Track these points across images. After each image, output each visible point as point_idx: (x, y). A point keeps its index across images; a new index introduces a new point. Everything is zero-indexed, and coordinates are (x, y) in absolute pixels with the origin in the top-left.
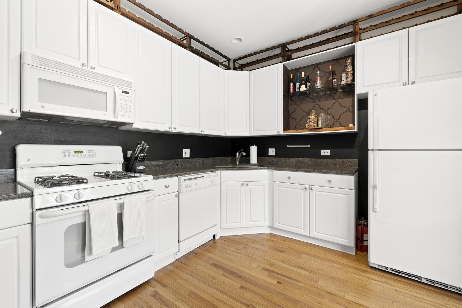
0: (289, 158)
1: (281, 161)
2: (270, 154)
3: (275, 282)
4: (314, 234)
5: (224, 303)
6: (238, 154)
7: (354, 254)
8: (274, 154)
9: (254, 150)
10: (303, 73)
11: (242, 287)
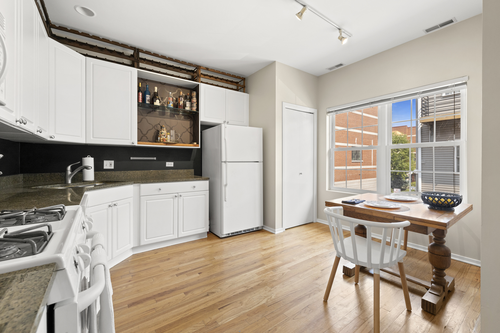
0: (134, 171)
1: (123, 175)
2: (105, 167)
3: (198, 275)
4: (182, 234)
5: (194, 308)
6: (69, 168)
7: (207, 237)
8: (112, 167)
9: (89, 161)
10: (156, 88)
11: (186, 293)
